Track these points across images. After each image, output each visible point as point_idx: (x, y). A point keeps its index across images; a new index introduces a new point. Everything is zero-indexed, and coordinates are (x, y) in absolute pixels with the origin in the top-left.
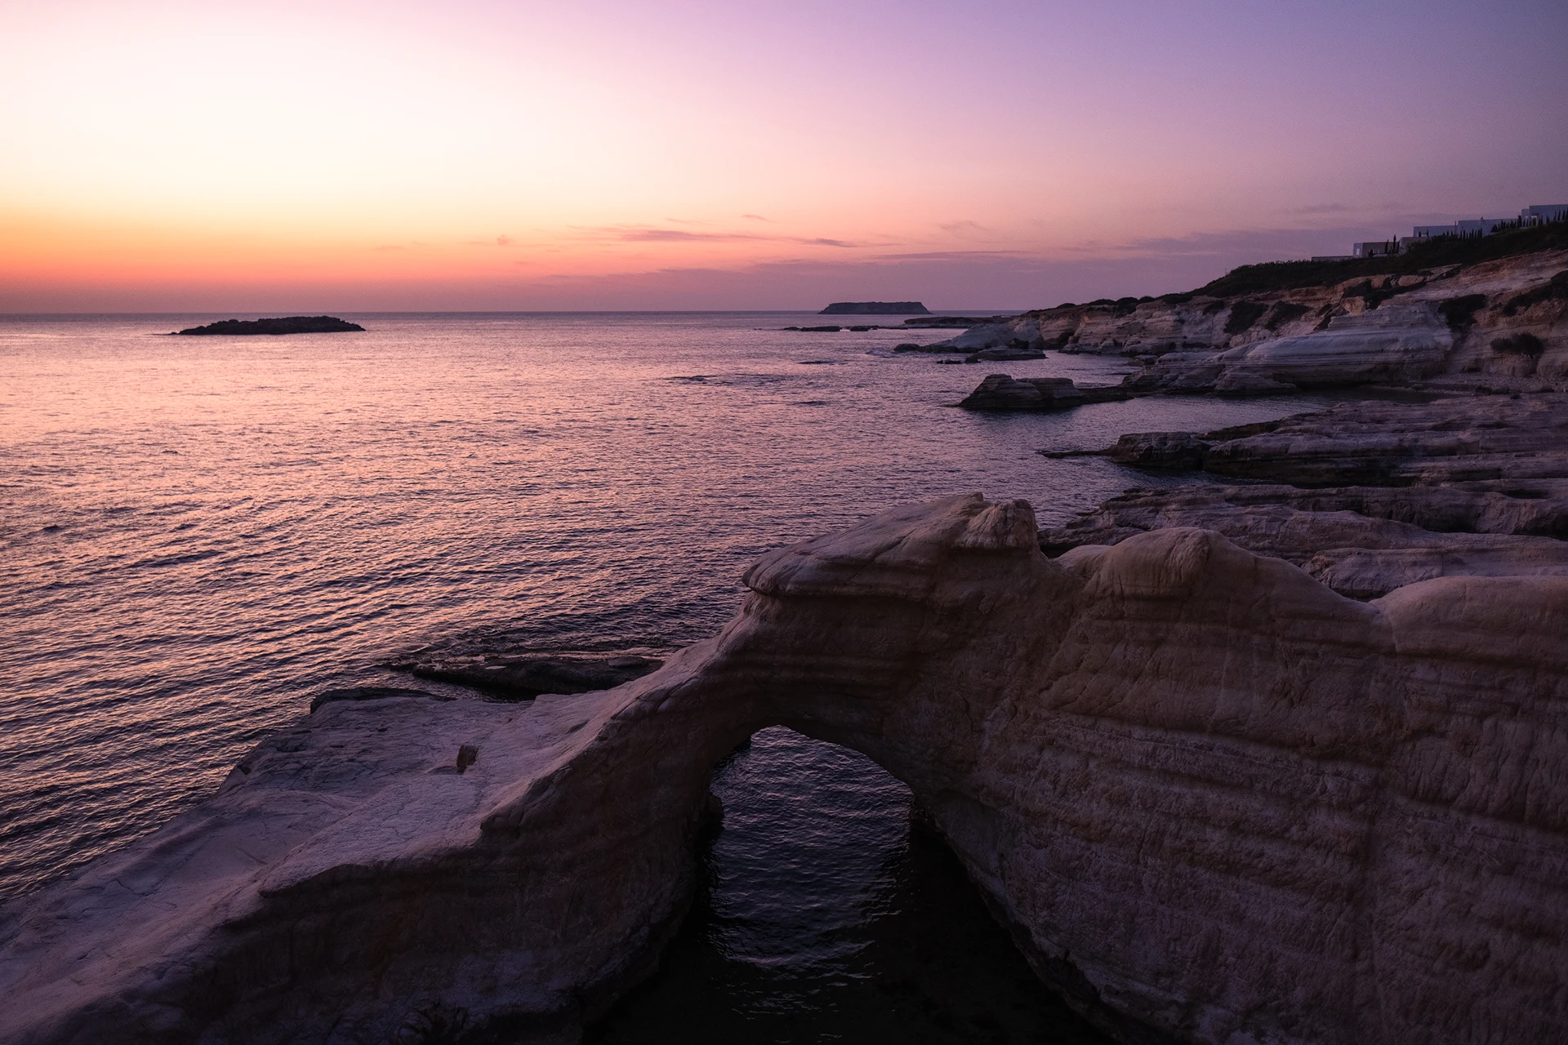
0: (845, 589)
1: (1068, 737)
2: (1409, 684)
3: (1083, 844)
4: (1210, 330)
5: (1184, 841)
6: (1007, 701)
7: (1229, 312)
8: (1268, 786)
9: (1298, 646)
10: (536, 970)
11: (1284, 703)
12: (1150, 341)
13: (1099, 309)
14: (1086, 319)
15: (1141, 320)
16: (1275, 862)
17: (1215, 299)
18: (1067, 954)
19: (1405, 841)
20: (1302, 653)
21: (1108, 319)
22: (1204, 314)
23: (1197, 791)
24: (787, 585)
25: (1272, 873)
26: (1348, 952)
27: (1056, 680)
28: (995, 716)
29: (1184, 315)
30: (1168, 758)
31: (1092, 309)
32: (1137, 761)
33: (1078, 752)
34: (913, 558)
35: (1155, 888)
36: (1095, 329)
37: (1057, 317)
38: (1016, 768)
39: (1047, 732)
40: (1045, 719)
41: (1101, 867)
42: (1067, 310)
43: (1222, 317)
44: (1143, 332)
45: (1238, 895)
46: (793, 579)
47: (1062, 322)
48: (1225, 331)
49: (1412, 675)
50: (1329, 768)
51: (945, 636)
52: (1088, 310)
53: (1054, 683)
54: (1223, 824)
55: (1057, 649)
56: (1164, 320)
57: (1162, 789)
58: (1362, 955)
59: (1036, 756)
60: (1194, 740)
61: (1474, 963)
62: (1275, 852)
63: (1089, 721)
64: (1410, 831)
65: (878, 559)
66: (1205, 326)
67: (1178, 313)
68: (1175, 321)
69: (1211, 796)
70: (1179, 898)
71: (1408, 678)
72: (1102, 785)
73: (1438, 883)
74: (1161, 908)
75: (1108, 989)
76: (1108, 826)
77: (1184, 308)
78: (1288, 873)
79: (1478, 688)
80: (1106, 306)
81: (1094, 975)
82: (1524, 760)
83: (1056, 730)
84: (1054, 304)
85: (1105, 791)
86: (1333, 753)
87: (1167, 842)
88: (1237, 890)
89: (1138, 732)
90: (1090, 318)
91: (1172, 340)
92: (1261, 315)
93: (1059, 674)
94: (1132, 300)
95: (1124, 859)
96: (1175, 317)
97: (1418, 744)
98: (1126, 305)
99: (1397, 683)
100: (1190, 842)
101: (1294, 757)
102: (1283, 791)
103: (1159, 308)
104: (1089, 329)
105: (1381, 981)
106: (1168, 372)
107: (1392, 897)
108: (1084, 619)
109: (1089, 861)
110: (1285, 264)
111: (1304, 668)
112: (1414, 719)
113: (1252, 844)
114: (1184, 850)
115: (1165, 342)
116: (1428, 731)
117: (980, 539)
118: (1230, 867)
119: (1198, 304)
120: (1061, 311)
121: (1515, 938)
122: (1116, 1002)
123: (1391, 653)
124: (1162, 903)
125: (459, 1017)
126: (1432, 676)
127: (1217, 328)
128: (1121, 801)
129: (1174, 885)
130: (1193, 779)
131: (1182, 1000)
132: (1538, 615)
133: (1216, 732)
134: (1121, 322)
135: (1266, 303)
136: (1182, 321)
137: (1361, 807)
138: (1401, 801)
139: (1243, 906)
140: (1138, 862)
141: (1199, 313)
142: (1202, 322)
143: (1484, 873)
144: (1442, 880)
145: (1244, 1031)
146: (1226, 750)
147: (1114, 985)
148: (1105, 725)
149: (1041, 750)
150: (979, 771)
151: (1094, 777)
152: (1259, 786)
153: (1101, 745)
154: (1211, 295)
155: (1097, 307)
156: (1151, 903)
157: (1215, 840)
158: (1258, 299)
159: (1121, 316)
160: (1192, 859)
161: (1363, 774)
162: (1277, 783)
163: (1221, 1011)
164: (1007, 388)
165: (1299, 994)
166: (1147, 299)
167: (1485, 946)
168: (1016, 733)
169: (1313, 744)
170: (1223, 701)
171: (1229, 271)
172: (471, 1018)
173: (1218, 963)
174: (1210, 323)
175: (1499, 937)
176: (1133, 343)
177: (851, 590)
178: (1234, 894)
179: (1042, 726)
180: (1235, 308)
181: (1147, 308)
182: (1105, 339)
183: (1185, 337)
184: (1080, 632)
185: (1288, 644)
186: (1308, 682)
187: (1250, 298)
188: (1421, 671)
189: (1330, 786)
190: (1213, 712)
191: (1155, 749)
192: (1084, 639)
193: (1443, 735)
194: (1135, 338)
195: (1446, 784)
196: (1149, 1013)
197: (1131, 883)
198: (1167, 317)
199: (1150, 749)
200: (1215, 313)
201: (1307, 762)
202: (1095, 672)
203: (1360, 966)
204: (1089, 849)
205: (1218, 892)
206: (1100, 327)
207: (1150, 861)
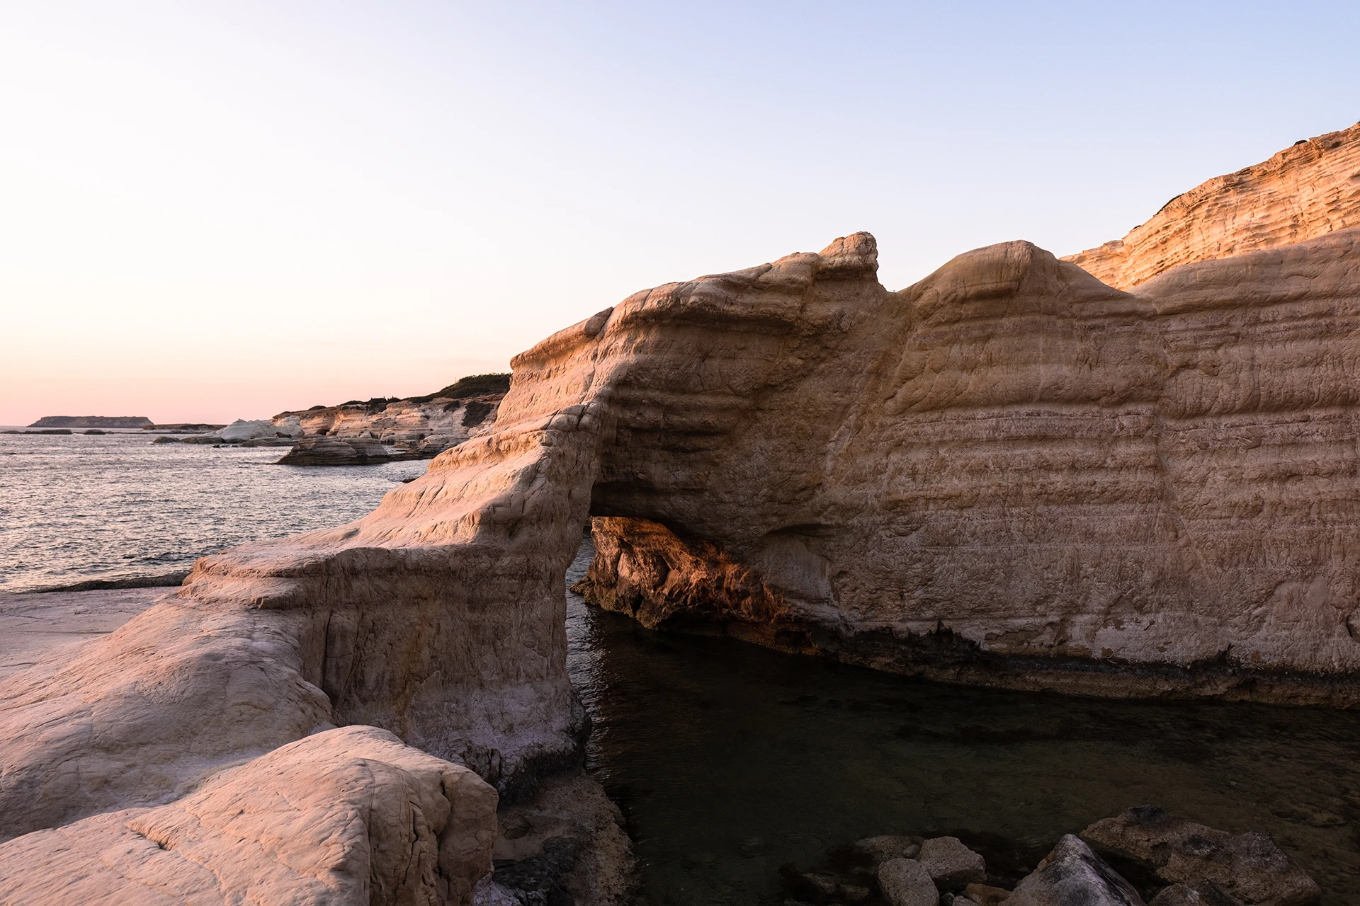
0: (733, 308)
1: (917, 434)
2: (1166, 336)
3: (956, 513)
4: (450, 424)
5: (1038, 486)
6: (852, 418)
7: (465, 410)
8: (1085, 433)
9: (1089, 323)
10: (542, 705)
11: (1087, 366)
12: (403, 432)
13: (353, 408)
14: (342, 417)
15: (393, 417)
16: (1106, 486)
17: (452, 400)
18: (940, 624)
19: (1182, 448)
20: (1092, 328)
21: (362, 416)
22: (445, 411)
23: (1033, 450)
24: (689, 297)
25: (1107, 493)
26: (1171, 534)
27: (900, 387)
28: (840, 435)
29: (428, 412)
30: (1010, 428)
31: (347, 408)
32: (985, 436)
33: (928, 444)
34: (794, 276)
35: (1023, 531)
36: (350, 425)
37: (312, 417)
38: (866, 476)
39: (895, 436)
40: (891, 425)
41: (976, 527)
42: (318, 410)
43: (460, 413)
44: (395, 426)
45: (1086, 518)
46: (694, 291)
47: (318, 421)
48: (463, 425)
49: (1169, 329)
50: (1121, 411)
51: (800, 362)
52: (344, 409)
53: (899, 391)
54: (1064, 466)
55: (901, 360)
56: (413, 416)
57: (1008, 454)
58: (1180, 534)
59: (884, 461)
60: (1024, 410)
61: (1257, 510)
62: (1102, 479)
63: (936, 415)
64: (1184, 441)
65: (762, 278)
66: (446, 421)
67: (424, 411)
68: (422, 416)
69: (1046, 451)
70: (1043, 533)
71: (1167, 332)
72: (961, 462)
73: (1214, 468)
74: (1031, 546)
75: (990, 638)
76: (975, 492)
77: (428, 406)
78: (1118, 490)
79: (1212, 328)
80: (359, 405)
81: (973, 631)
82: (1252, 367)
83: (904, 432)
84: (306, 407)
85: (964, 467)
86: (1126, 398)
87: (1026, 491)
88: (1085, 515)
89: (981, 413)
90: (345, 415)
91: (421, 432)
92: (489, 412)
93: (905, 380)
94: (382, 400)
95: (993, 515)
96: (422, 414)
97: (1179, 377)
98: (377, 405)
99: (1158, 338)
100: (1043, 486)
101: (1095, 409)
102: (1094, 435)
103: (407, 407)
104: (345, 425)
105: (1197, 547)
106: (448, 442)
107: (1186, 489)
108: (920, 331)
109: (964, 526)
110: (499, 376)
111: (1095, 339)
112: (1174, 360)
113: (1084, 478)
114: (1041, 494)
115: (416, 433)
116: (1186, 366)
117: (847, 258)
118: (1076, 497)
119: (439, 404)
120: (312, 412)
121: (1275, 485)
122: (996, 646)
123: (1153, 317)
124: (1031, 541)
125: (495, 762)
126: (1183, 326)
127: (457, 422)
128: (980, 470)
129: (1038, 524)
130: (1032, 439)
131: (1056, 619)
132: (1245, 270)
133: (1042, 401)
134: (374, 418)
135: (492, 403)
136: (428, 417)
137: (1149, 432)
138: (1171, 423)
139: (1091, 524)
140: (1005, 515)
141: (441, 411)
142: (443, 417)
143: (1241, 452)
144: (1216, 465)
145: (1106, 627)
146: (1050, 414)
147: (994, 631)
148: (950, 414)
149: (888, 454)
150: (824, 491)
151: (949, 459)
152: (1078, 434)
153: (951, 431)
154: (448, 397)
155: (351, 406)
156: (1021, 545)
157: (1059, 481)
158: (486, 400)
159: (374, 413)
160: (1048, 500)
161: (1145, 409)
162: (1090, 429)
163: (1086, 617)
164: (325, 446)
165: (1148, 577)
166: (395, 400)
167: (1257, 498)
168: (862, 446)
169: (1113, 392)
170: (1044, 374)
171: (458, 380)
172: (508, 761)
173: (1081, 576)
174: (450, 419)
175: (1265, 489)
176: (388, 435)
177: (737, 309)
178: (1083, 518)
179: (888, 433)
180: (469, 406)
181: (397, 406)
182: (362, 432)
183: (432, 430)
184: (918, 342)
185: (1083, 323)
186: (1099, 350)
187: (480, 399)
188: (1174, 324)
189: (1125, 423)
190: (1039, 383)
191: (998, 422)
192: (922, 348)
193: (1195, 366)
194: (389, 430)
195: (1203, 400)
196: (1026, 644)
197: (1003, 534)
198: (415, 414)
199: (994, 424)
200: (453, 411)
201: (1105, 411)
202: (937, 371)
203: (1181, 542)
204: (962, 516)
205: (1071, 520)
206: (355, 423)
207: (1015, 511)
